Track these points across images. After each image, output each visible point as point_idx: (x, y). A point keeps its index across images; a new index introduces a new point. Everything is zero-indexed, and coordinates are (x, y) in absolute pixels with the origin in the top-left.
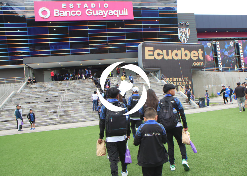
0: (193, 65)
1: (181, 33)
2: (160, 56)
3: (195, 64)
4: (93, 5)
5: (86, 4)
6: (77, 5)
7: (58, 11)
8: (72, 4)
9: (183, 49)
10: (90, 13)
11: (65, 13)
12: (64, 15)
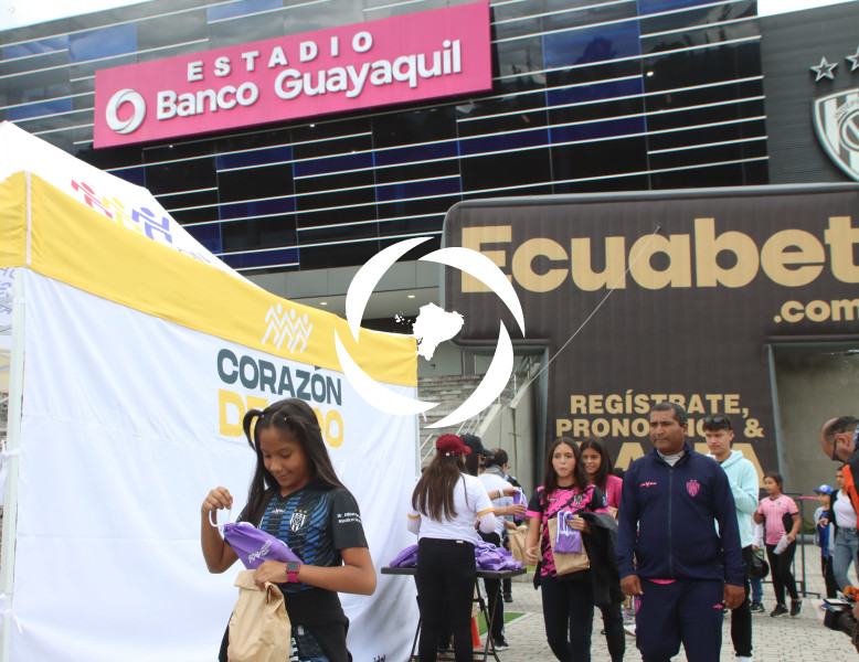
0: (777, 319)
1: (850, 123)
2: (552, 272)
3: (793, 312)
4: (308, 49)
5: (278, 51)
6: (245, 59)
7: (172, 94)
8: (226, 59)
9: (704, 226)
10: (292, 88)
11: (194, 104)
12: (191, 111)
